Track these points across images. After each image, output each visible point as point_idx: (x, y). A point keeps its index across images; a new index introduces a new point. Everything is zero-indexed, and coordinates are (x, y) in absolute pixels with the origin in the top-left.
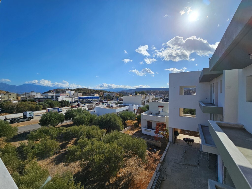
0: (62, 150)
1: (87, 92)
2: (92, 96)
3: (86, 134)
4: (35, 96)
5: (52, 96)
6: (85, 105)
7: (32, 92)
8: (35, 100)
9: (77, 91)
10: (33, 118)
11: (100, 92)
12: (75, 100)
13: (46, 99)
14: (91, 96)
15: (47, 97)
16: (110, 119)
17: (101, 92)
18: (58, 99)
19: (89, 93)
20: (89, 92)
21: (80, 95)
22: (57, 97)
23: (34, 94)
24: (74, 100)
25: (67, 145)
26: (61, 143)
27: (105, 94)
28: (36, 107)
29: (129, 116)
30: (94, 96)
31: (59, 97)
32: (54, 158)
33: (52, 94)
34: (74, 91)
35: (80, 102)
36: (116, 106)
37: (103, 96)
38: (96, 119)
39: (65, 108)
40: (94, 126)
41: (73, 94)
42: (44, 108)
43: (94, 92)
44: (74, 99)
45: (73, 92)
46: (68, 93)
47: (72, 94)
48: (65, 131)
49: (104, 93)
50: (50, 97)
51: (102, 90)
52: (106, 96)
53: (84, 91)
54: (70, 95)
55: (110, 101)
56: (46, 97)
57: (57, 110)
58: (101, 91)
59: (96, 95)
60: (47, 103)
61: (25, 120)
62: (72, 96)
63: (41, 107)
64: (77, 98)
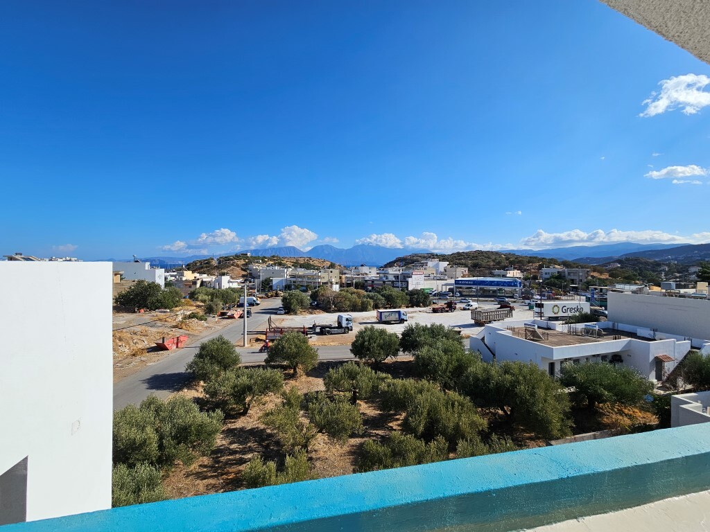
0: (377, 432)
1: (484, 263)
2: (499, 276)
3: (428, 414)
4: (366, 274)
5: (397, 277)
6: (469, 305)
7: (362, 266)
8: (366, 284)
9: (456, 259)
10: (351, 330)
11: (529, 262)
12: (448, 287)
13: (384, 282)
14: (493, 276)
15: (387, 279)
16: (515, 383)
17: (532, 262)
18: (408, 282)
19: (489, 268)
20: (492, 263)
21: (461, 273)
22: (405, 279)
23: (365, 270)
24: (444, 287)
25: (390, 422)
26: (379, 412)
27: (544, 270)
28: (363, 303)
29: (609, 388)
30: (504, 276)
31: (410, 280)
32: (356, 446)
33: (396, 271)
34: (448, 263)
35: (459, 295)
36: (566, 331)
37: (535, 278)
38: (471, 369)
39: (419, 309)
40: (454, 395)
41: (445, 270)
42: (376, 307)
43: (505, 263)
44: (446, 285)
45: (445, 264)
46: (433, 267)
47: (443, 270)
48: (386, 388)
49: (540, 267)
50: (391, 278)
51: (536, 258)
52: (548, 276)
53: (476, 261)
54: (437, 274)
55: (557, 302)
56: (384, 279)
57: (397, 316)
58: (532, 259)
59: (514, 274)
60: (382, 295)
61: (339, 331)
62: (441, 276)
63: (370, 304)
64: (452, 281)
